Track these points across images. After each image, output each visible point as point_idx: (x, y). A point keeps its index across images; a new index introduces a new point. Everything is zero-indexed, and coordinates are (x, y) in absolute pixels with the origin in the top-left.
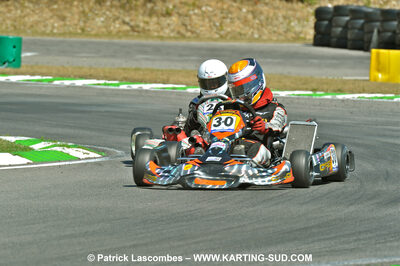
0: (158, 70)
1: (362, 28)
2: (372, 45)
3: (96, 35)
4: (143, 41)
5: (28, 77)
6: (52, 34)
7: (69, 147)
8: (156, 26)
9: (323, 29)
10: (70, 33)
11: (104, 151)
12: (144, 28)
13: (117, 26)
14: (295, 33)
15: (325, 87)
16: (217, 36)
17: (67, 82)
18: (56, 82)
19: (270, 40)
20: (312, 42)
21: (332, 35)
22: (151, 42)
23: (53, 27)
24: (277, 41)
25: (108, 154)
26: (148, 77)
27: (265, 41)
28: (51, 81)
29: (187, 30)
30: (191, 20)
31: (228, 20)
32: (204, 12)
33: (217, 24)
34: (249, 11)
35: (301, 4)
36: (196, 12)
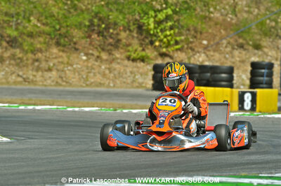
8: (41, 78)
13: (14, 78)
14: (139, 83)
16: (84, 85)
19: (121, 87)
20: (151, 88)
24: (127, 87)
27: (118, 87)
29: (63, 81)
30: (66, 74)
31: (92, 75)
32: (75, 69)
33: (84, 77)
34: (106, 68)
35: (142, 64)
36: (69, 68)
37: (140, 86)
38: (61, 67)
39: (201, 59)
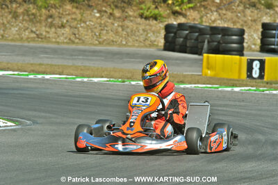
0: (56, 65)
1: (197, 39)
2: (204, 51)
3: (12, 40)
4: (45, 45)
8: (54, 35)
9: (170, 39)
12: (45, 36)
13: (27, 34)
14: (151, 41)
16: (97, 42)
20: (162, 48)
21: (177, 43)
22: (50, 45)
24: (138, 46)
25: (20, 123)
26: (48, 70)
27: (130, 46)
29: (76, 38)
30: (79, 31)
31: (105, 32)
32: (88, 26)
33: (97, 34)
34: (119, 26)
35: (155, 22)
36: (82, 25)
37: (152, 45)
38: (74, 24)
39: (213, 18)
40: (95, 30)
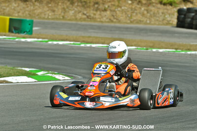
0: (100, 37)
3: (70, 20)
5: (36, 40)
6: (48, 19)
7: (55, 74)
8: (99, 16)
9: (181, 19)
10: (57, 19)
11: (72, 76)
12: (93, 18)
13: (80, 15)
14: (168, 21)
15: (181, 48)
16: (129, 21)
17: (55, 43)
18: (50, 42)
19: (155, 24)
20: (175, 25)
21: (186, 22)
22: (96, 24)
23: (49, 15)
24: (159, 24)
25: (74, 78)
26: (94, 41)
27: (152, 24)
28: (47, 42)
29: (114, 18)
30: (116, 13)
32: (123, 10)
33: (129, 16)
34: (145, 10)
35: (170, 7)
36: (119, 9)
37: (168, 23)
38: (113, 8)
40: (128, 13)
